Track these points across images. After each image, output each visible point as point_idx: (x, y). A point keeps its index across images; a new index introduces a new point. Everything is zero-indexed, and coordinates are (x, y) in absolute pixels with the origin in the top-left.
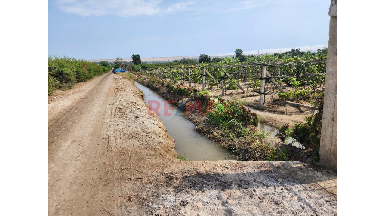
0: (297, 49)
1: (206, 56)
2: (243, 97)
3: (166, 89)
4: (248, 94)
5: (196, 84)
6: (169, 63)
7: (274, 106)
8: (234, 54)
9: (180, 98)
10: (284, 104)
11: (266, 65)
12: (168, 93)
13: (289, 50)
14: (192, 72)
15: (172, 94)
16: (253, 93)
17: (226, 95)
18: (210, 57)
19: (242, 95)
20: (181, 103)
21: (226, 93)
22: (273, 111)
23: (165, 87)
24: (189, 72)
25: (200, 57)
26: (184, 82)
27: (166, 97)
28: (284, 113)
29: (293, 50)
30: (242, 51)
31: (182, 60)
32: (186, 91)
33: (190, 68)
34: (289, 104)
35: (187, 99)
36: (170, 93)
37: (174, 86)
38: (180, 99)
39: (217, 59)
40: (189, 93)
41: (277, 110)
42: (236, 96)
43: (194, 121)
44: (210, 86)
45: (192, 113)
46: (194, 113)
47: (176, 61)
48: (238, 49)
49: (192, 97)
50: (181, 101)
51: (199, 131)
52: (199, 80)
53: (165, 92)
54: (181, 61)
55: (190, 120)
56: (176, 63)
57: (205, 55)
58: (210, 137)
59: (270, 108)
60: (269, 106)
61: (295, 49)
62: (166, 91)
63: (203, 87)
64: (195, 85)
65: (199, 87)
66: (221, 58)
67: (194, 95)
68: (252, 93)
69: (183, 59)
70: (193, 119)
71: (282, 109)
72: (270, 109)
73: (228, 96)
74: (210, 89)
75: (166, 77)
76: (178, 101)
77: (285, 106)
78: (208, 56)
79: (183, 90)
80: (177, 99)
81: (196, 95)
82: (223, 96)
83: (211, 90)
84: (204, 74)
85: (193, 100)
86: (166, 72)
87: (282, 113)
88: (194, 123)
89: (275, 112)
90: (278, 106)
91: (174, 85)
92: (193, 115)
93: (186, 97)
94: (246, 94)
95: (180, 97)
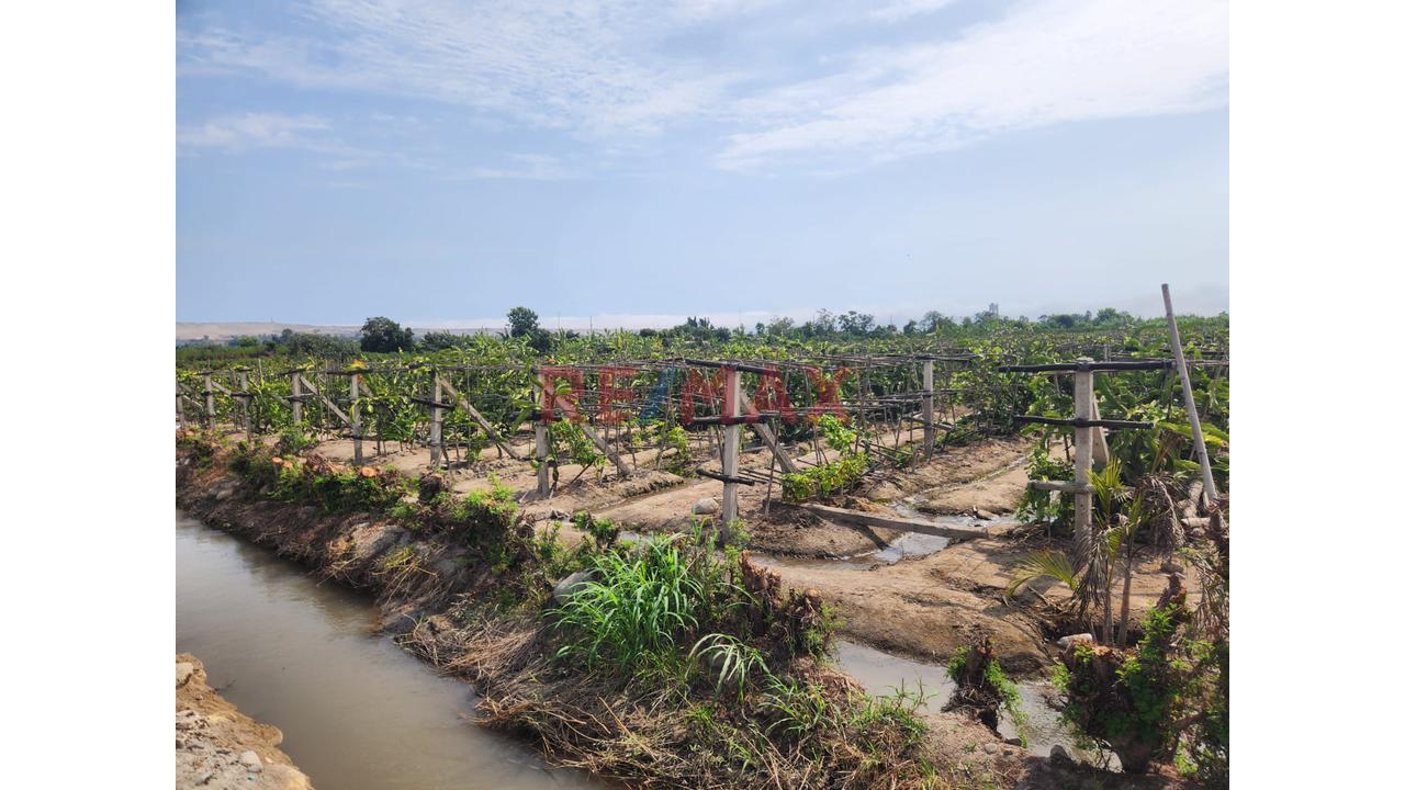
0: (701, 320)
1: (395, 327)
2: (631, 495)
3: (230, 479)
4: (646, 483)
5: (390, 446)
6: (212, 348)
7: (780, 528)
8: (503, 324)
9: (331, 528)
10: (815, 520)
11: (739, 369)
12: (246, 499)
13: (682, 321)
14: (366, 389)
15: (269, 507)
16: (662, 476)
17: (557, 492)
18: (408, 329)
19: (621, 486)
20: (347, 556)
21: (555, 485)
22: (786, 554)
23: (218, 465)
24: (355, 393)
25: (365, 328)
26: (319, 437)
27: (235, 525)
28: (828, 556)
29: (692, 323)
30: (536, 318)
31: (274, 338)
32: (369, 490)
33: (359, 371)
34: (829, 516)
35: (379, 532)
36: (256, 500)
37: (280, 466)
38: (333, 533)
39: (442, 337)
40: (384, 498)
41: (800, 545)
42: (600, 491)
43: (456, 662)
44: (463, 452)
45: (428, 608)
46: (439, 611)
47: (246, 343)
48: (520, 309)
49: (410, 515)
50: (342, 544)
51: (518, 735)
52: (403, 425)
53: (223, 493)
54: (270, 340)
55: (430, 661)
56: (250, 349)
57: (388, 322)
58: (606, 769)
59: (770, 539)
60: (763, 529)
61: (698, 321)
62: (230, 492)
63: (434, 456)
64: (382, 450)
65: (412, 462)
66: (459, 334)
67: (427, 508)
68: (656, 476)
69: (280, 335)
70: (446, 652)
71: (814, 539)
72: (770, 545)
73: (569, 493)
74: (465, 465)
75: (212, 412)
76: (319, 542)
77: (818, 526)
78: (403, 327)
79: (353, 483)
80: (311, 535)
81: (435, 508)
82: (547, 497)
83: (470, 471)
84: (438, 398)
85: (418, 535)
86: (210, 389)
87: (821, 556)
88: (463, 674)
89: (794, 555)
90: (797, 528)
91: (281, 456)
92: (441, 622)
93: (371, 521)
94: (637, 483)
95: (329, 521)
